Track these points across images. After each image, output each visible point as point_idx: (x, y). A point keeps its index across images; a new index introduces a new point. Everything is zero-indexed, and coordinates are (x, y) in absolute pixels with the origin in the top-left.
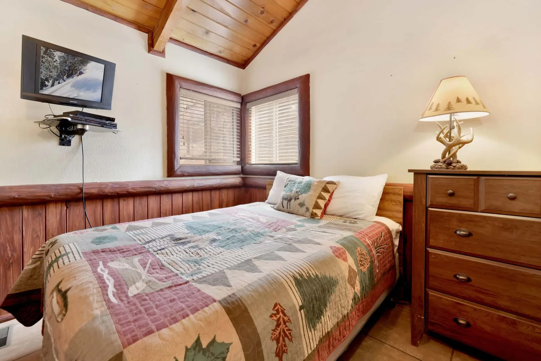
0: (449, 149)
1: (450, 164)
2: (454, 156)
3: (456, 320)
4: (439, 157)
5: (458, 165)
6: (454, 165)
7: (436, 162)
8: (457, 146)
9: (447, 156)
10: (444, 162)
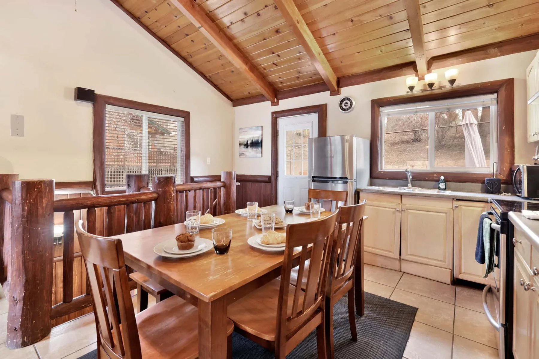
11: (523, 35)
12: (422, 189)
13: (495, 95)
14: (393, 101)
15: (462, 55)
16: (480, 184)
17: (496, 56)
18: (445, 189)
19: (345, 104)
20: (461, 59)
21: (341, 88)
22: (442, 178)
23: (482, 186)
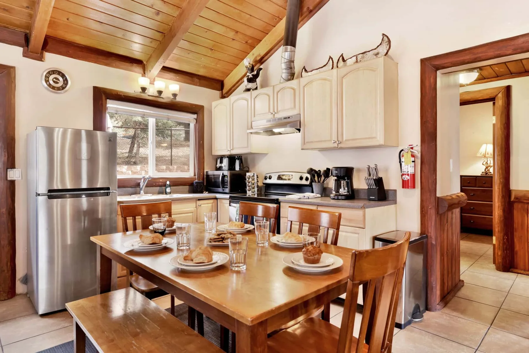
0: (487, 168)
1: (487, 173)
2: (489, 170)
3: (470, 221)
4: (484, 171)
5: (490, 174)
6: (488, 174)
7: (483, 172)
8: (490, 167)
9: (486, 170)
10: (485, 173)
11: (210, 77)
12: (153, 195)
13: (195, 116)
14: (123, 97)
15: (179, 74)
16: (188, 187)
17: (196, 85)
18: (170, 193)
19: (54, 80)
20: (178, 77)
21: (47, 51)
22: (168, 183)
23: (189, 188)
